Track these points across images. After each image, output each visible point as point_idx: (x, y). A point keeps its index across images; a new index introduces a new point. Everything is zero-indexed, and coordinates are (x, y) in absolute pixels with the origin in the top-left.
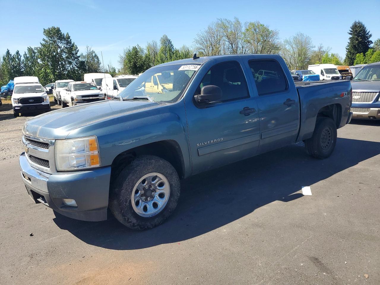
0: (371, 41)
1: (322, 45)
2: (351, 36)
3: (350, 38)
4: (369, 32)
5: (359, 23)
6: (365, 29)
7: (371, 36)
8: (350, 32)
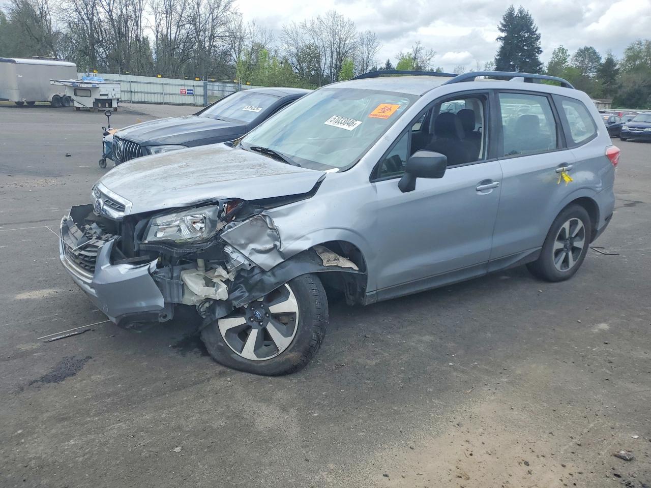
0: (539, 48)
1: (419, 46)
2: (503, 35)
3: (500, 38)
4: (536, 30)
5: (521, 12)
6: (531, 24)
7: (538, 38)
8: (500, 26)
